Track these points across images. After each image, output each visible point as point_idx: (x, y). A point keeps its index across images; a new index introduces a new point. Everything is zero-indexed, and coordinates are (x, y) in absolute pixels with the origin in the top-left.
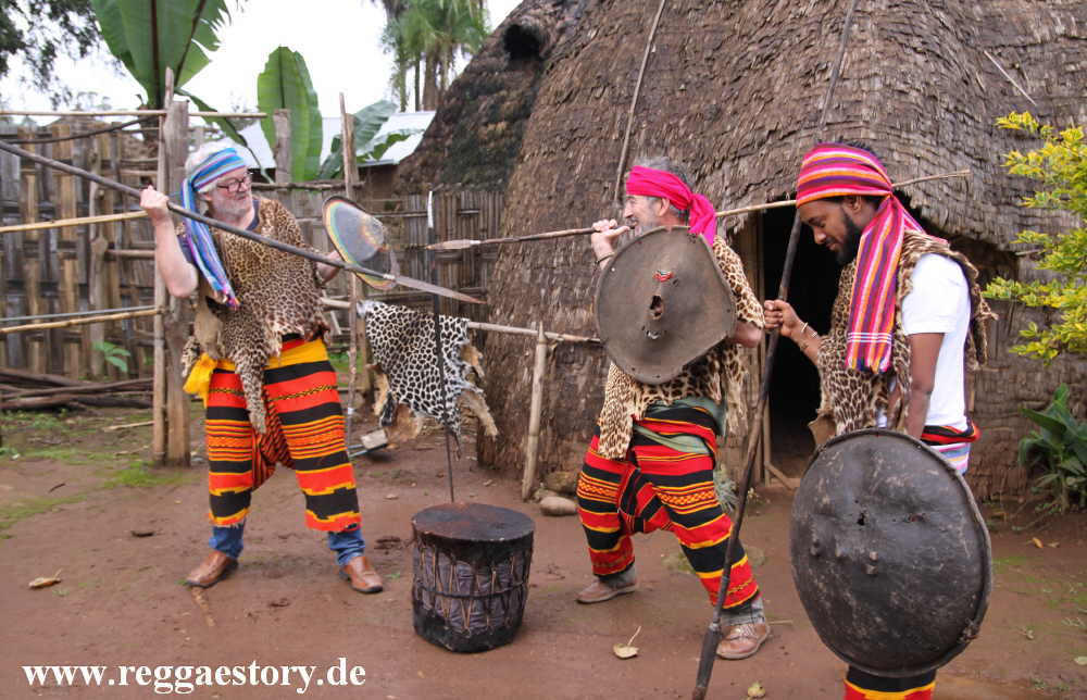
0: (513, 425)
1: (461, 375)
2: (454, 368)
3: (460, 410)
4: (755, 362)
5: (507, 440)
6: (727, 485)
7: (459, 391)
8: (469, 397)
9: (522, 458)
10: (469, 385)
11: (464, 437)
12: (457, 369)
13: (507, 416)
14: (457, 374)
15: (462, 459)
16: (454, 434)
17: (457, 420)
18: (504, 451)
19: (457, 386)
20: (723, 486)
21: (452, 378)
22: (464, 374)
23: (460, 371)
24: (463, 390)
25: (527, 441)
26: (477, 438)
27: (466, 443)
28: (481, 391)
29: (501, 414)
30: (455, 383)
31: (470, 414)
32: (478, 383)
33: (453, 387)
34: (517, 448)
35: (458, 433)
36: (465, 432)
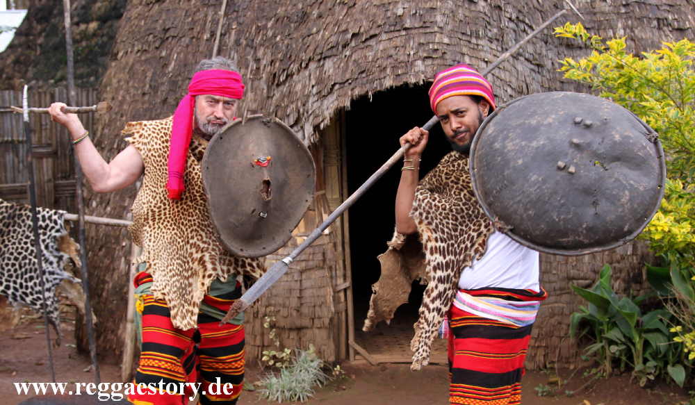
0: (112, 313)
1: (59, 266)
2: (52, 259)
3: (58, 298)
4: (340, 249)
5: (106, 327)
6: (315, 364)
7: (57, 281)
8: (67, 286)
9: (121, 344)
10: (67, 275)
11: (63, 325)
12: (55, 260)
13: (105, 304)
14: (55, 265)
15: (61, 347)
16: (53, 323)
17: (56, 309)
18: (102, 338)
19: (55, 276)
20: (312, 364)
21: (50, 269)
22: (62, 265)
23: (58, 262)
24: (61, 280)
25: (125, 328)
26: (76, 325)
27: (65, 331)
28: (80, 280)
29: (98, 303)
30: (52, 273)
31: (68, 302)
32: (76, 272)
33: (51, 277)
34: (116, 335)
35: (57, 322)
36: (64, 320)
